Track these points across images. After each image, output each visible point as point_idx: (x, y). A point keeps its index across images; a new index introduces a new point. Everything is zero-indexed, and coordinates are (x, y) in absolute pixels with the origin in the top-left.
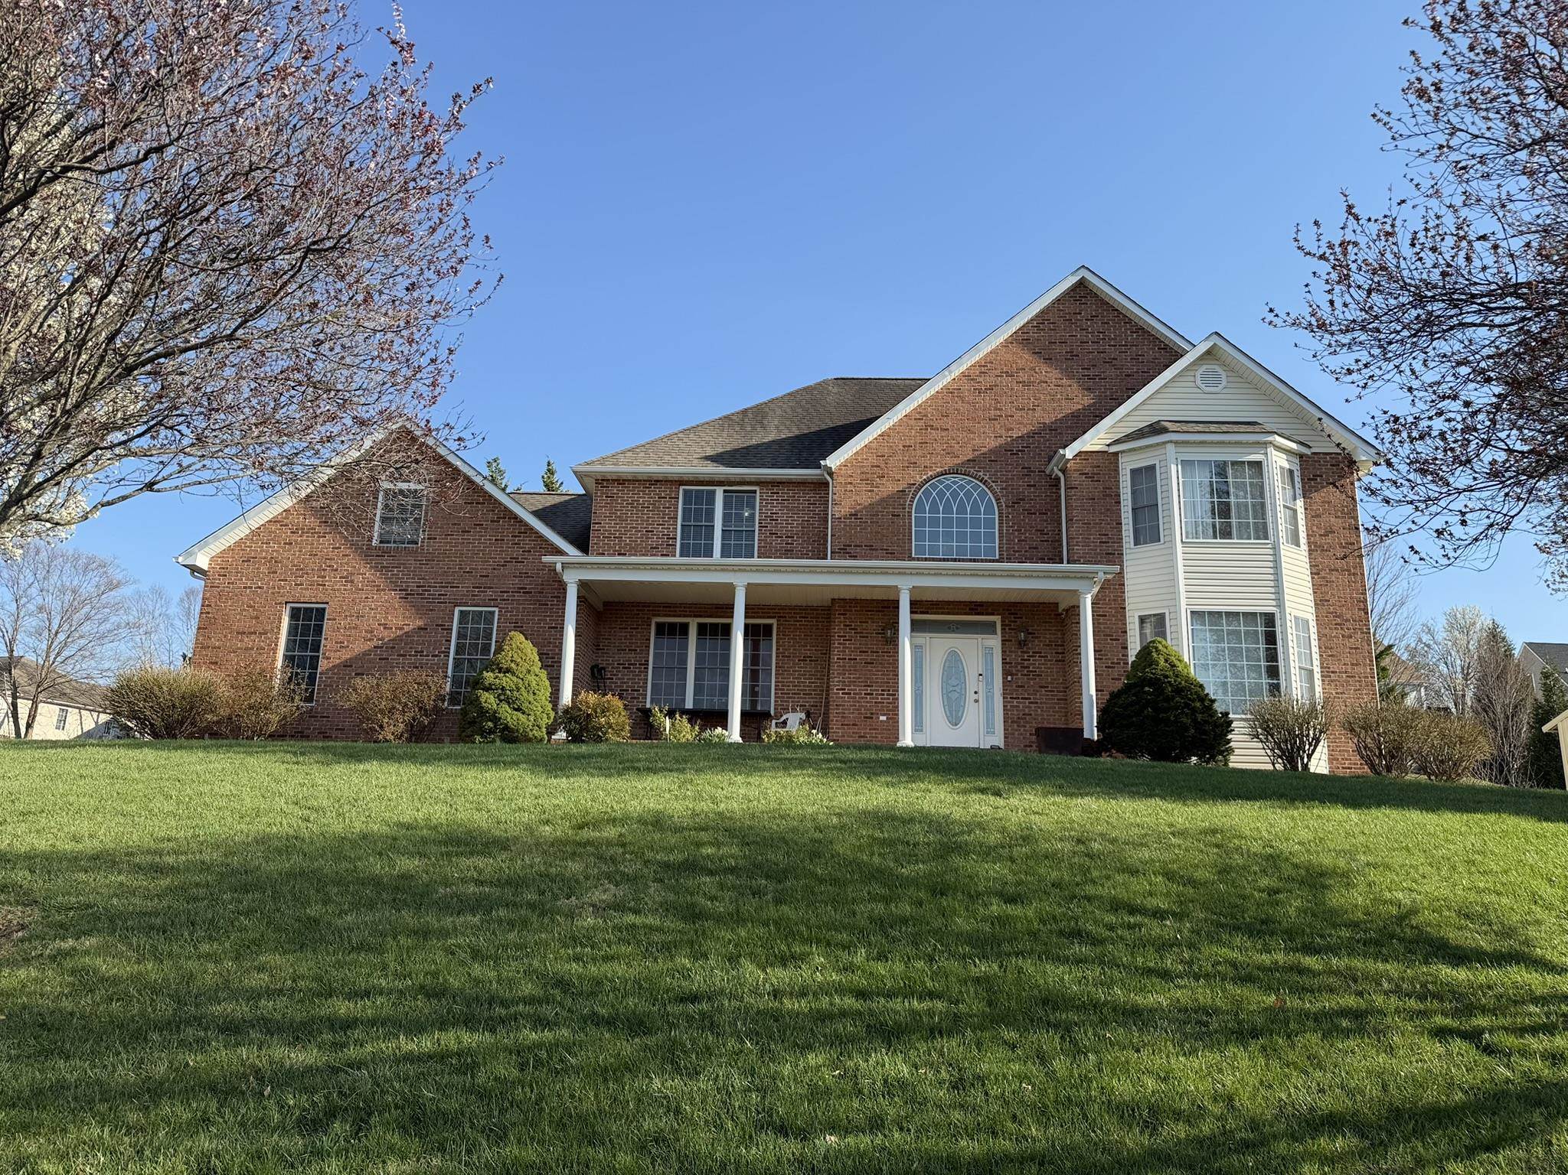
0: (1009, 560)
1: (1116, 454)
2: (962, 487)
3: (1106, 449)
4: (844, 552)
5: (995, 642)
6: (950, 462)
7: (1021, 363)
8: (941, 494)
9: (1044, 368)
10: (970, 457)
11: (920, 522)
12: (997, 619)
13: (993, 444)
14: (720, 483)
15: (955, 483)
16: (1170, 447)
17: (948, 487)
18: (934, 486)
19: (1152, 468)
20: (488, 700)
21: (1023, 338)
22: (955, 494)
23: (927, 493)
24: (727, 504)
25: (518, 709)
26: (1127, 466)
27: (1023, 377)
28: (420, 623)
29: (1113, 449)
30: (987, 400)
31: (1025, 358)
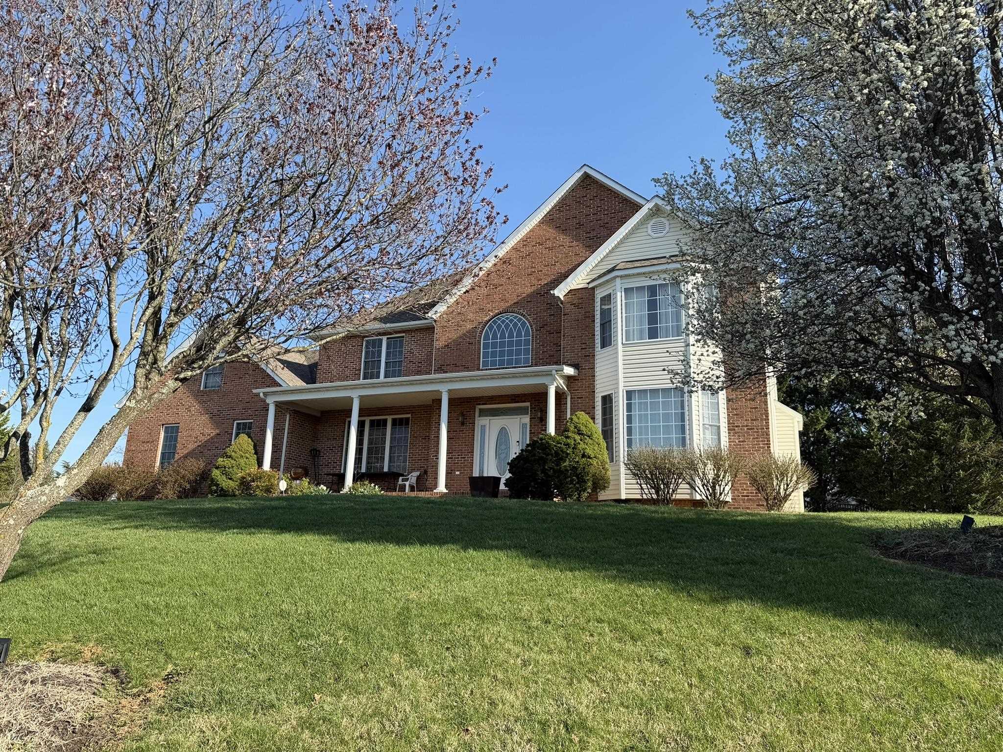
0: (536, 365)
1: (593, 288)
2: (511, 321)
3: (586, 286)
4: (440, 369)
5: (526, 419)
6: (504, 305)
7: (548, 235)
8: (499, 327)
9: (562, 237)
10: (515, 301)
11: (486, 346)
12: (528, 404)
13: (529, 290)
14: (384, 334)
15: (507, 318)
16: (618, 280)
17: (503, 322)
18: (495, 322)
19: (610, 295)
20: (216, 473)
21: (549, 219)
22: (507, 326)
23: (491, 328)
24: (388, 347)
25: (230, 479)
26: (599, 294)
27: (549, 244)
28: (218, 431)
29: (591, 286)
30: (527, 262)
31: (551, 232)
